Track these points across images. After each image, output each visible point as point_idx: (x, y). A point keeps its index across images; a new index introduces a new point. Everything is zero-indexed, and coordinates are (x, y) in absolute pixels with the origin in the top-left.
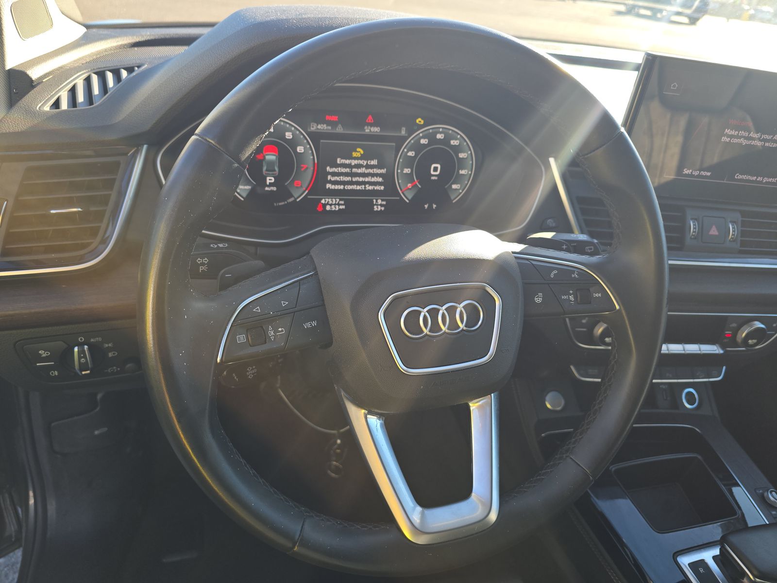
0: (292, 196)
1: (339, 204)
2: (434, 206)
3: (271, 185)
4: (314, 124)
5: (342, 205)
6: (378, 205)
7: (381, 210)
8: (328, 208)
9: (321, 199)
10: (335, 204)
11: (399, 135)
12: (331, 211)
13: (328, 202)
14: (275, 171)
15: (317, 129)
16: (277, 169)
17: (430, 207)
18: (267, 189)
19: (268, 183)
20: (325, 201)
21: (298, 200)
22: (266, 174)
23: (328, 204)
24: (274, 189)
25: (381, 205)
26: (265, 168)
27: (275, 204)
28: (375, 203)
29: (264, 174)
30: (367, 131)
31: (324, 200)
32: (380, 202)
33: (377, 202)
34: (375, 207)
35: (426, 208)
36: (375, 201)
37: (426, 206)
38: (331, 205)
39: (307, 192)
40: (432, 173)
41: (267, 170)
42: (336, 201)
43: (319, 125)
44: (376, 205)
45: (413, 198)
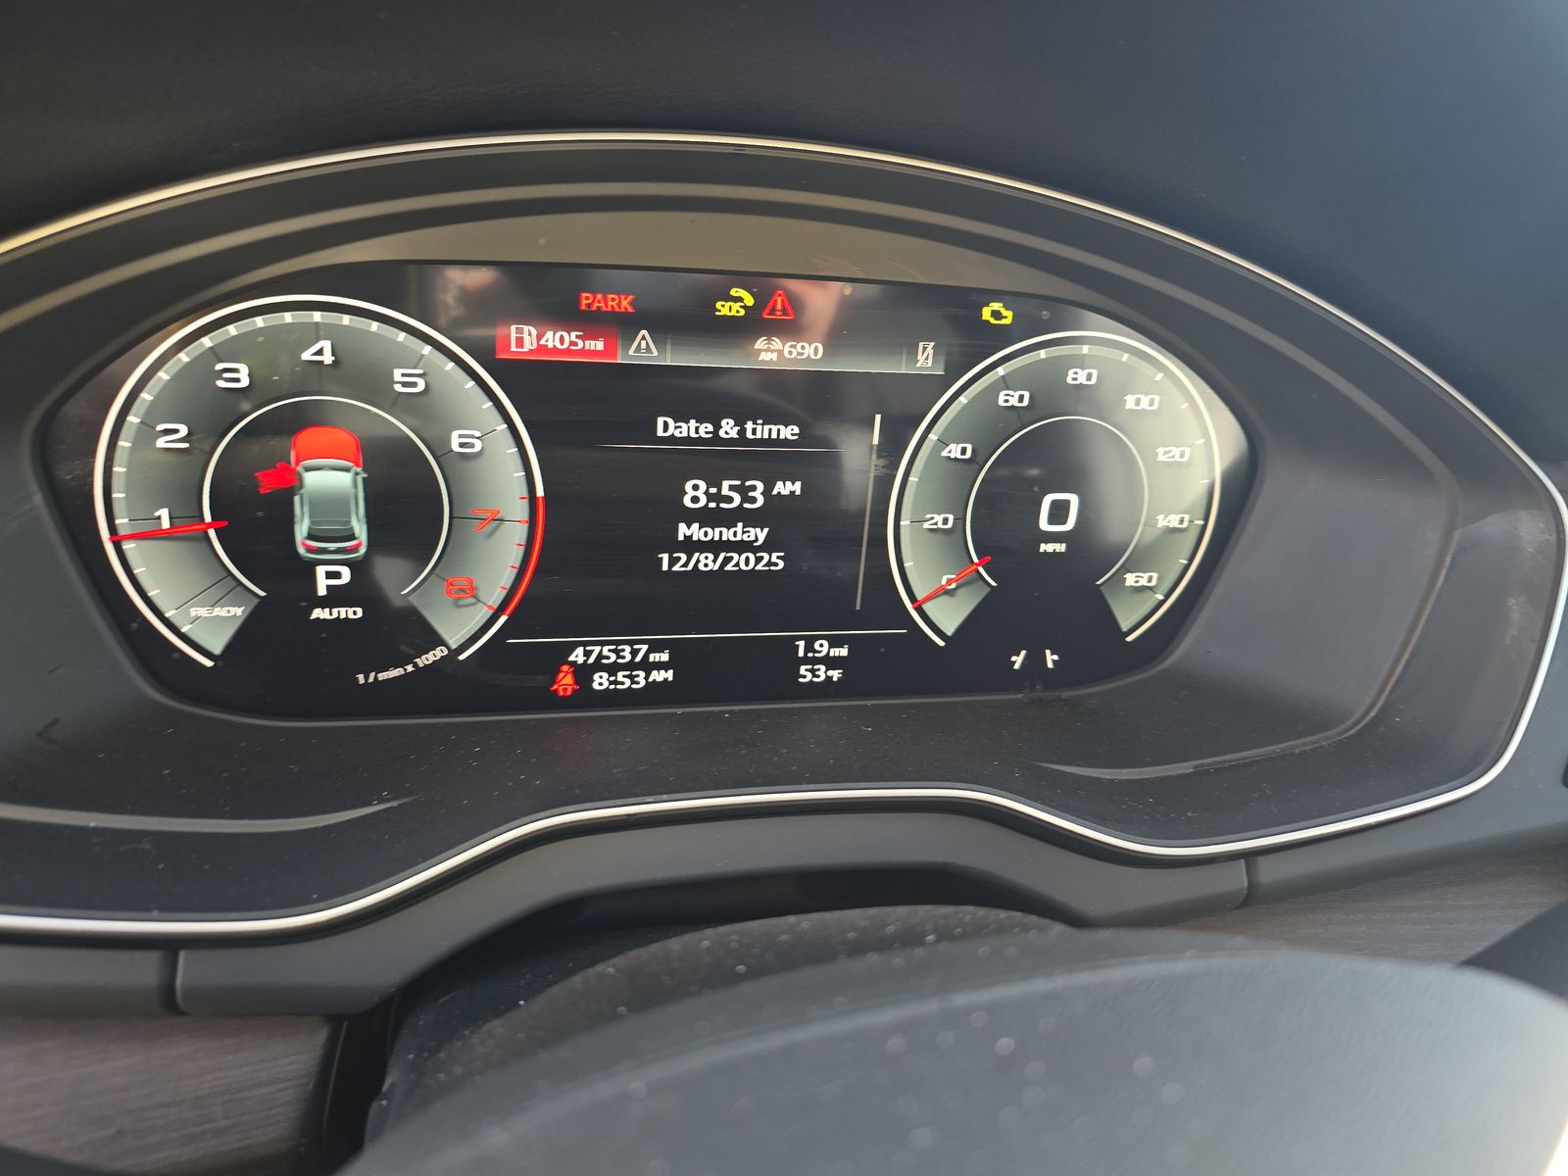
0: (439, 641)
1: (648, 666)
2: (1051, 659)
3: (336, 597)
4: (526, 328)
5: (660, 666)
6: (815, 661)
7: (829, 679)
8: (600, 681)
9: (574, 646)
10: (631, 666)
11: (903, 369)
12: (613, 698)
13: (600, 656)
14: (352, 537)
15: (542, 349)
16: (360, 530)
17: (1035, 660)
18: (319, 613)
19: (322, 591)
20: (587, 654)
21: (462, 657)
22: (310, 550)
23: (598, 666)
24: (354, 613)
25: (830, 662)
26: (301, 530)
27: (361, 678)
28: (801, 653)
29: (301, 550)
30: (764, 356)
31: (580, 651)
32: (822, 648)
33: (809, 648)
34: (803, 670)
35: (1017, 666)
36: (801, 644)
37: (1018, 661)
38: (613, 669)
39: (503, 619)
40: (1044, 524)
41: (310, 537)
42: (634, 653)
43: (549, 334)
44: (806, 660)
45: (961, 630)
